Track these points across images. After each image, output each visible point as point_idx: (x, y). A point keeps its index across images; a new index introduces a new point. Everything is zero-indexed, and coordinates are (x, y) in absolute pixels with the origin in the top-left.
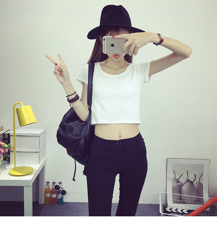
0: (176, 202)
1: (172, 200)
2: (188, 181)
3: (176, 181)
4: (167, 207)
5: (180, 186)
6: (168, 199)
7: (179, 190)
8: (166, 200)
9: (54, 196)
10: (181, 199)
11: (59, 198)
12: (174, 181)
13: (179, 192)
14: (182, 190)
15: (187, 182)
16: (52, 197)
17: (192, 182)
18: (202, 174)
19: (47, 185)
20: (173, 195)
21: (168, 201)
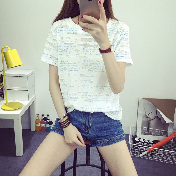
0: (145, 134)
2: (156, 117)
3: (146, 117)
4: (136, 137)
5: (149, 121)
6: (137, 131)
8: (136, 132)
9: (43, 125)
10: (148, 131)
11: (47, 127)
12: (144, 117)
13: (148, 126)
14: (150, 124)
16: (41, 126)
19: (37, 117)
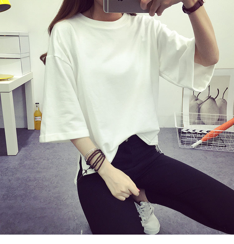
0: (194, 123)
1: (189, 121)
2: (210, 97)
3: (194, 99)
5: (199, 105)
6: (184, 119)
7: (197, 109)
12: (192, 100)
14: (201, 110)
15: (208, 99)
17: (214, 99)
18: (227, 88)
20: (190, 115)
21: (183, 122)
